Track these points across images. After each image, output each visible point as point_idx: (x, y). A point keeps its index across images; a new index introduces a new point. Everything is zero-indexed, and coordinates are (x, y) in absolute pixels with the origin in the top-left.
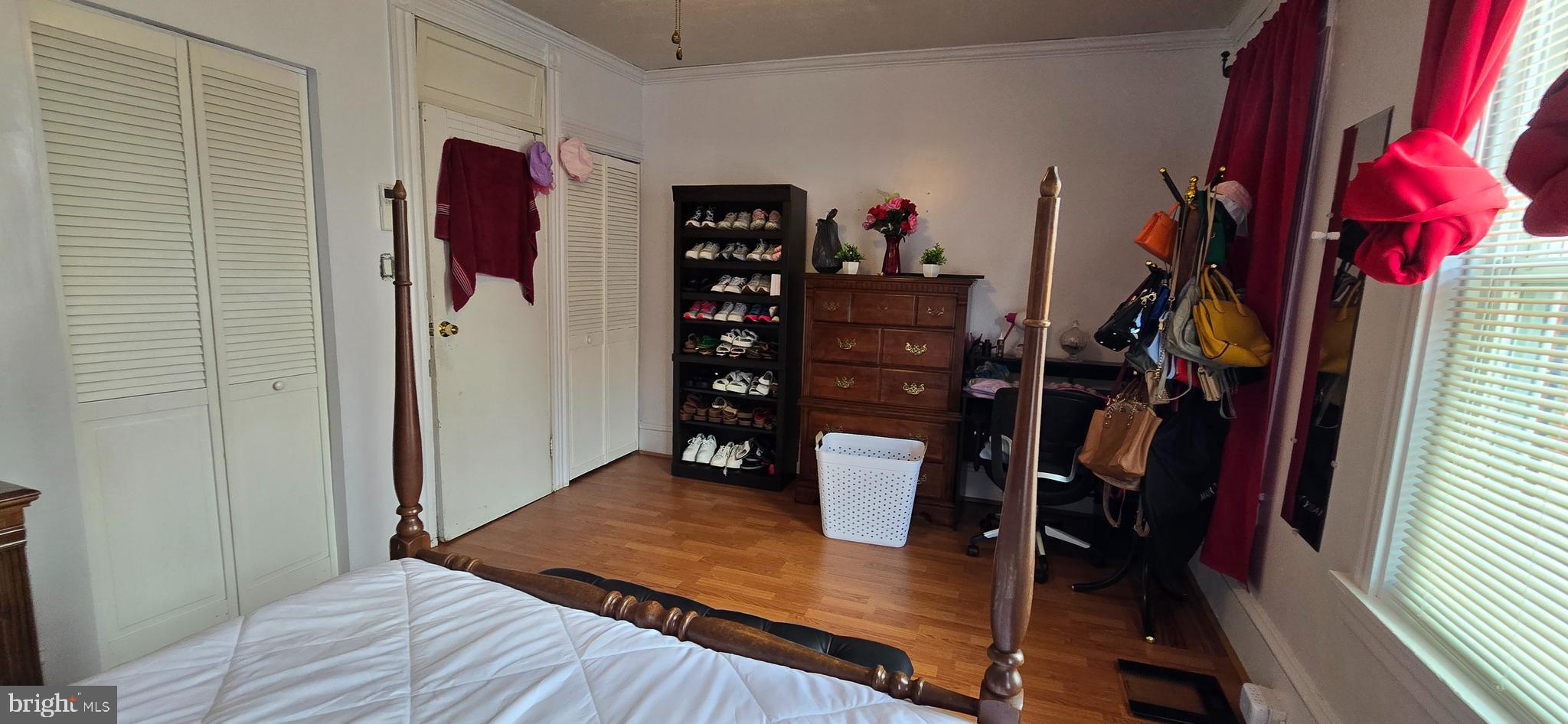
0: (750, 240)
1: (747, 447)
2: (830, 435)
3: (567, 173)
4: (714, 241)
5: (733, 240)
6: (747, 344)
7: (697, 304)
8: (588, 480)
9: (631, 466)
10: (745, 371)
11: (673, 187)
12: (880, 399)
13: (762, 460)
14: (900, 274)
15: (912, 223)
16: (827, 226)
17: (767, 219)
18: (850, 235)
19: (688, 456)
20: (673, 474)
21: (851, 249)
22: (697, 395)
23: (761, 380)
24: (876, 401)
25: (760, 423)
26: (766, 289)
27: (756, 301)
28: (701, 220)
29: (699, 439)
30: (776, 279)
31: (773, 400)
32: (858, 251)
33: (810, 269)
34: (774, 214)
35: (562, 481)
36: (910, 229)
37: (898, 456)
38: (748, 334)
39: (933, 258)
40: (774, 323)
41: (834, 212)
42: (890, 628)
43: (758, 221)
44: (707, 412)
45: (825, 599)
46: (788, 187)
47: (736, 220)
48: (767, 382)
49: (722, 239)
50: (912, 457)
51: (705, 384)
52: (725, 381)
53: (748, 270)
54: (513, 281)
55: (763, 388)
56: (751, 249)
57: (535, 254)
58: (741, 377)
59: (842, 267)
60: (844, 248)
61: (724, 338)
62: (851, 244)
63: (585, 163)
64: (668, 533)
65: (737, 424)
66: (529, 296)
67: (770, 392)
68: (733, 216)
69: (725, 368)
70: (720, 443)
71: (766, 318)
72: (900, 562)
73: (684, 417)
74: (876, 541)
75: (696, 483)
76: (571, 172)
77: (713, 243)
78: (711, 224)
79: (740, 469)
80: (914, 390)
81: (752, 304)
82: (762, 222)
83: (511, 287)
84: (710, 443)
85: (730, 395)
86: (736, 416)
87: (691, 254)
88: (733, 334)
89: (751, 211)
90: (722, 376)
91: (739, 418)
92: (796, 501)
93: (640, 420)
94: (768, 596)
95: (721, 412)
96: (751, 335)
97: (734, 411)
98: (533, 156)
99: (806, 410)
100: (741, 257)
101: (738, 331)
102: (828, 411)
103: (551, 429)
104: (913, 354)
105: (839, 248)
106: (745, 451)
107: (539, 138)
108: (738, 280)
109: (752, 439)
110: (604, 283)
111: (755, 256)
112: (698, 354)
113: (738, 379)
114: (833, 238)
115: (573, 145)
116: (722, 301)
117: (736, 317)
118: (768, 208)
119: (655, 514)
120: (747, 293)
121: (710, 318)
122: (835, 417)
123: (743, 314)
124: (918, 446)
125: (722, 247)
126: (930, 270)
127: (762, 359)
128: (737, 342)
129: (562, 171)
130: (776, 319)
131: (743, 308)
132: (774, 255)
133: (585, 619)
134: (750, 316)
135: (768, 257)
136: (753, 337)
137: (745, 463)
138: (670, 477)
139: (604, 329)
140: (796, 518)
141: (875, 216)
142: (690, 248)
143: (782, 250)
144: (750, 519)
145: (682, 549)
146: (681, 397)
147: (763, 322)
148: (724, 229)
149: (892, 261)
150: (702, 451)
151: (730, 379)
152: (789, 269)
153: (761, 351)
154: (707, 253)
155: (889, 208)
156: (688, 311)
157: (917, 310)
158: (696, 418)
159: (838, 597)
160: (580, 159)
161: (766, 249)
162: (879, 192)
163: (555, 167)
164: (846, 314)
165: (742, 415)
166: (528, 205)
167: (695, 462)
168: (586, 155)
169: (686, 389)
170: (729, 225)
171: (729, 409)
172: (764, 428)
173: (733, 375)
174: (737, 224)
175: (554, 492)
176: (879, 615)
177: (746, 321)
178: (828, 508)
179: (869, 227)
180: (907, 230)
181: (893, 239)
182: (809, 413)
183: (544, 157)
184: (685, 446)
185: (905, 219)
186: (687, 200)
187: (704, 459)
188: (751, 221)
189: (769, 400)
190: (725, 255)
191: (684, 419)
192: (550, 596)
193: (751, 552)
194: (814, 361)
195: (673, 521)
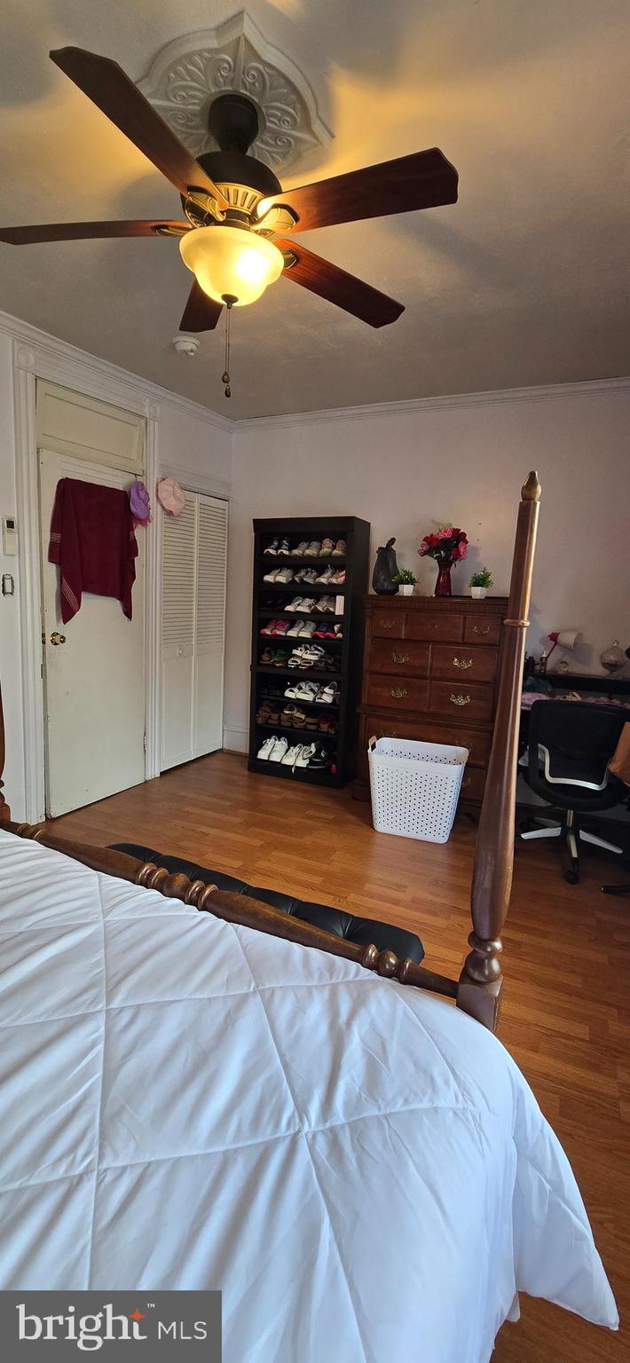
0: (319, 565)
1: (313, 748)
2: (384, 740)
3: (163, 507)
4: (289, 567)
5: (305, 567)
6: (315, 658)
7: (274, 621)
8: (178, 772)
9: (215, 763)
10: (314, 681)
11: (254, 520)
12: (429, 708)
13: (325, 761)
14: (450, 596)
15: (462, 550)
16: (387, 553)
17: (334, 548)
18: (408, 560)
19: (263, 755)
20: (249, 770)
21: (407, 573)
22: (273, 701)
23: (326, 690)
24: (426, 710)
25: (324, 727)
26: (331, 609)
27: (323, 620)
28: (277, 549)
29: (272, 740)
30: (340, 600)
31: (336, 708)
32: (414, 576)
33: (372, 591)
34: (341, 543)
35: (153, 772)
36: (460, 555)
37: (443, 760)
38: (316, 649)
39: (481, 581)
40: (339, 639)
41: (392, 541)
42: (424, 916)
43: (326, 549)
44: (280, 717)
45: (368, 887)
46: (352, 519)
47: (307, 548)
48: (331, 692)
49: (295, 565)
50: (456, 762)
51: (278, 693)
52: (296, 690)
53: (317, 593)
54: (114, 599)
55: (327, 697)
56: (320, 574)
57: (134, 577)
58: (310, 686)
59: (398, 590)
60: (402, 573)
61: (295, 652)
62: (406, 569)
63: (179, 499)
64: (237, 820)
65: (305, 728)
66: (128, 613)
67: (334, 700)
68: (306, 544)
69: (296, 679)
70: (291, 744)
71: (330, 634)
72: (442, 857)
73: (260, 721)
74: (421, 836)
75: (268, 778)
76: (167, 508)
77: (288, 568)
78: (286, 552)
79: (307, 768)
80: (461, 701)
81: (320, 622)
82: (329, 550)
83: (113, 605)
84: (281, 745)
85: (300, 702)
86: (304, 721)
87: (268, 578)
88: (303, 649)
89: (321, 541)
90: (294, 685)
91: (308, 723)
92: (354, 798)
93: (224, 723)
94: (317, 880)
95: (291, 717)
96: (319, 650)
97: (303, 717)
98: (133, 495)
99: (364, 716)
100: (310, 581)
101: (308, 646)
102: (384, 718)
103: (145, 727)
104: (460, 668)
105: (397, 572)
106: (311, 752)
107: (139, 479)
108: (308, 601)
109: (318, 742)
110: (194, 603)
111: (323, 580)
112: (273, 665)
113: (308, 688)
114: (391, 565)
115: (167, 485)
116: (294, 619)
117: (306, 634)
118: (335, 538)
119: (229, 803)
120: (315, 612)
121: (283, 634)
122: (390, 723)
123: (312, 631)
124: (462, 752)
125: (296, 572)
126: (477, 592)
127: (328, 670)
128: (306, 656)
129: (159, 507)
130: (340, 635)
131: (313, 625)
132: (339, 579)
133: (120, 886)
134: (317, 633)
135: (334, 581)
136: (320, 652)
137: (311, 763)
138: (247, 772)
139: (193, 643)
140: (353, 813)
141: (429, 544)
142: (268, 573)
143: (346, 575)
144: (311, 812)
145: (247, 835)
146: (256, 704)
147: (328, 638)
148: (296, 556)
149: (444, 586)
150: (274, 751)
151: (300, 688)
152: (353, 591)
153: (326, 663)
154: (282, 577)
155: (441, 536)
156: (265, 627)
157: (464, 628)
158: (271, 722)
159: (380, 885)
160: (174, 495)
161: (333, 574)
162: (433, 521)
163: (153, 502)
164: (401, 631)
165: (310, 720)
166: (129, 535)
167: (268, 761)
168: (179, 492)
169: (262, 696)
170: (301, 552)
171: (298, 715)
172: (328, 732)
173: (303, 685)
174: (308, 552)
175: (146, 782)
176: (415, 903)
177: (315, 637)
178: (378, 805)
179: (424, 554)
180: (458, 556)
181: (445, 565)
182: (366, 719)
183: (142, 494)
184: (260, 746)
185: (457, 546)
186: (267, 531)
187: (276, 758)
188: (321, 548)
189: (332, 707)
190: (296, 579)
191: (260, 722)
192: (96, 864)
193: (307, 840)
194: (373, 673)
195: (243, 811)
